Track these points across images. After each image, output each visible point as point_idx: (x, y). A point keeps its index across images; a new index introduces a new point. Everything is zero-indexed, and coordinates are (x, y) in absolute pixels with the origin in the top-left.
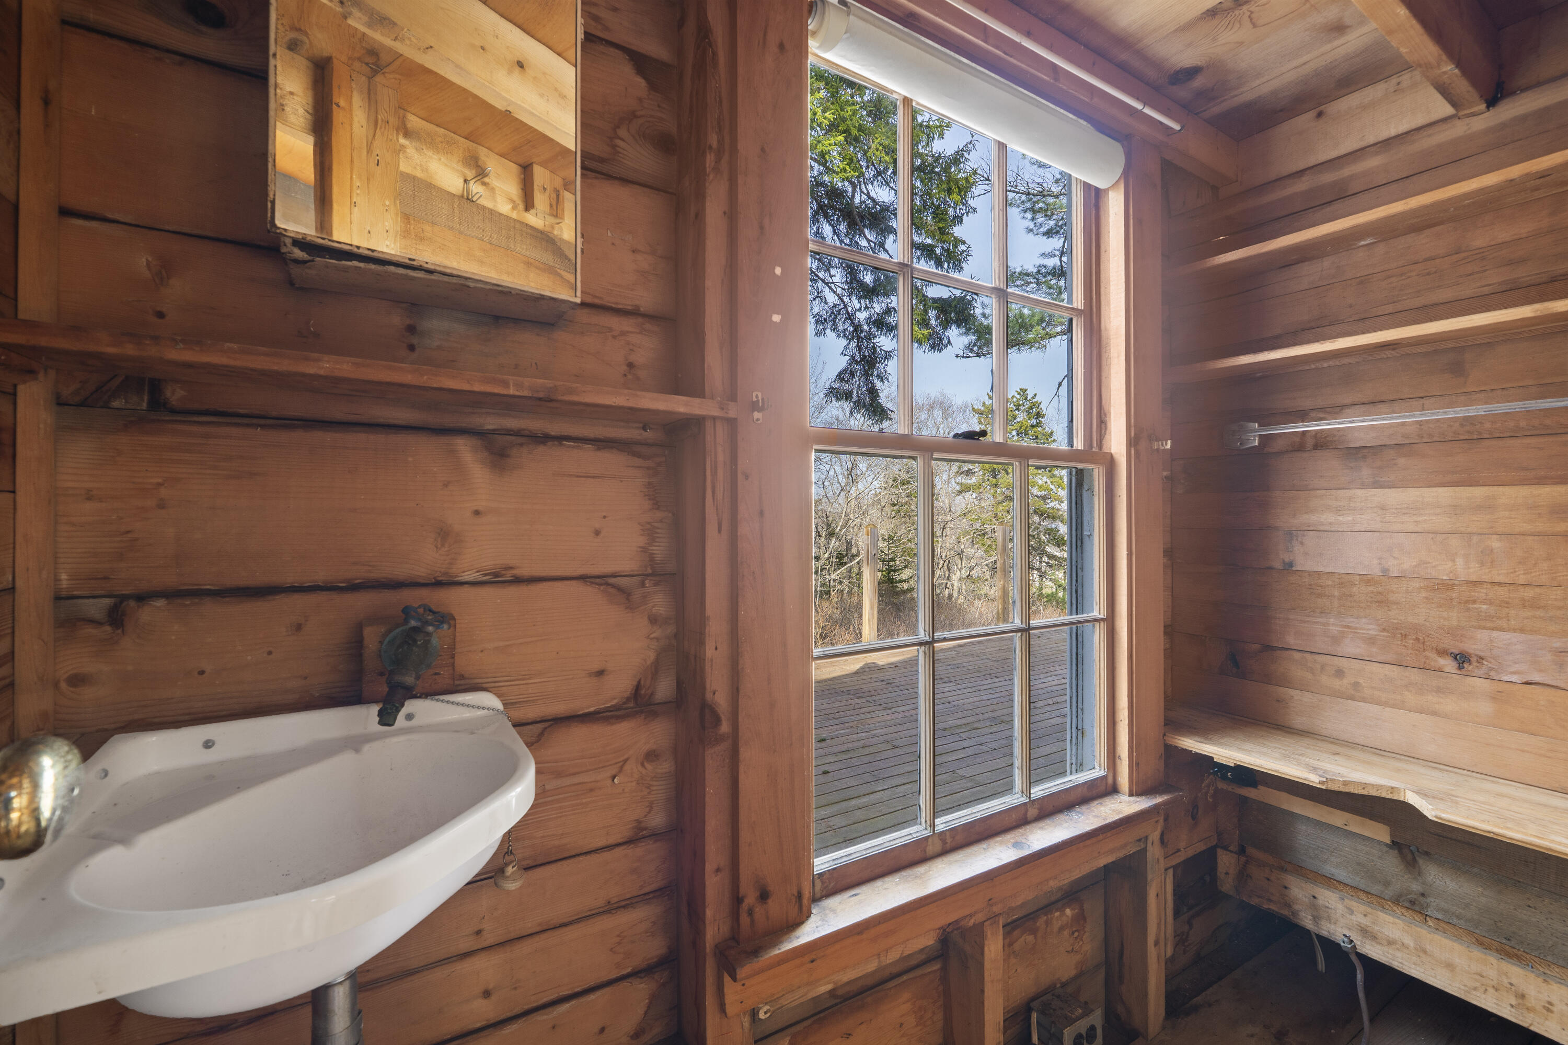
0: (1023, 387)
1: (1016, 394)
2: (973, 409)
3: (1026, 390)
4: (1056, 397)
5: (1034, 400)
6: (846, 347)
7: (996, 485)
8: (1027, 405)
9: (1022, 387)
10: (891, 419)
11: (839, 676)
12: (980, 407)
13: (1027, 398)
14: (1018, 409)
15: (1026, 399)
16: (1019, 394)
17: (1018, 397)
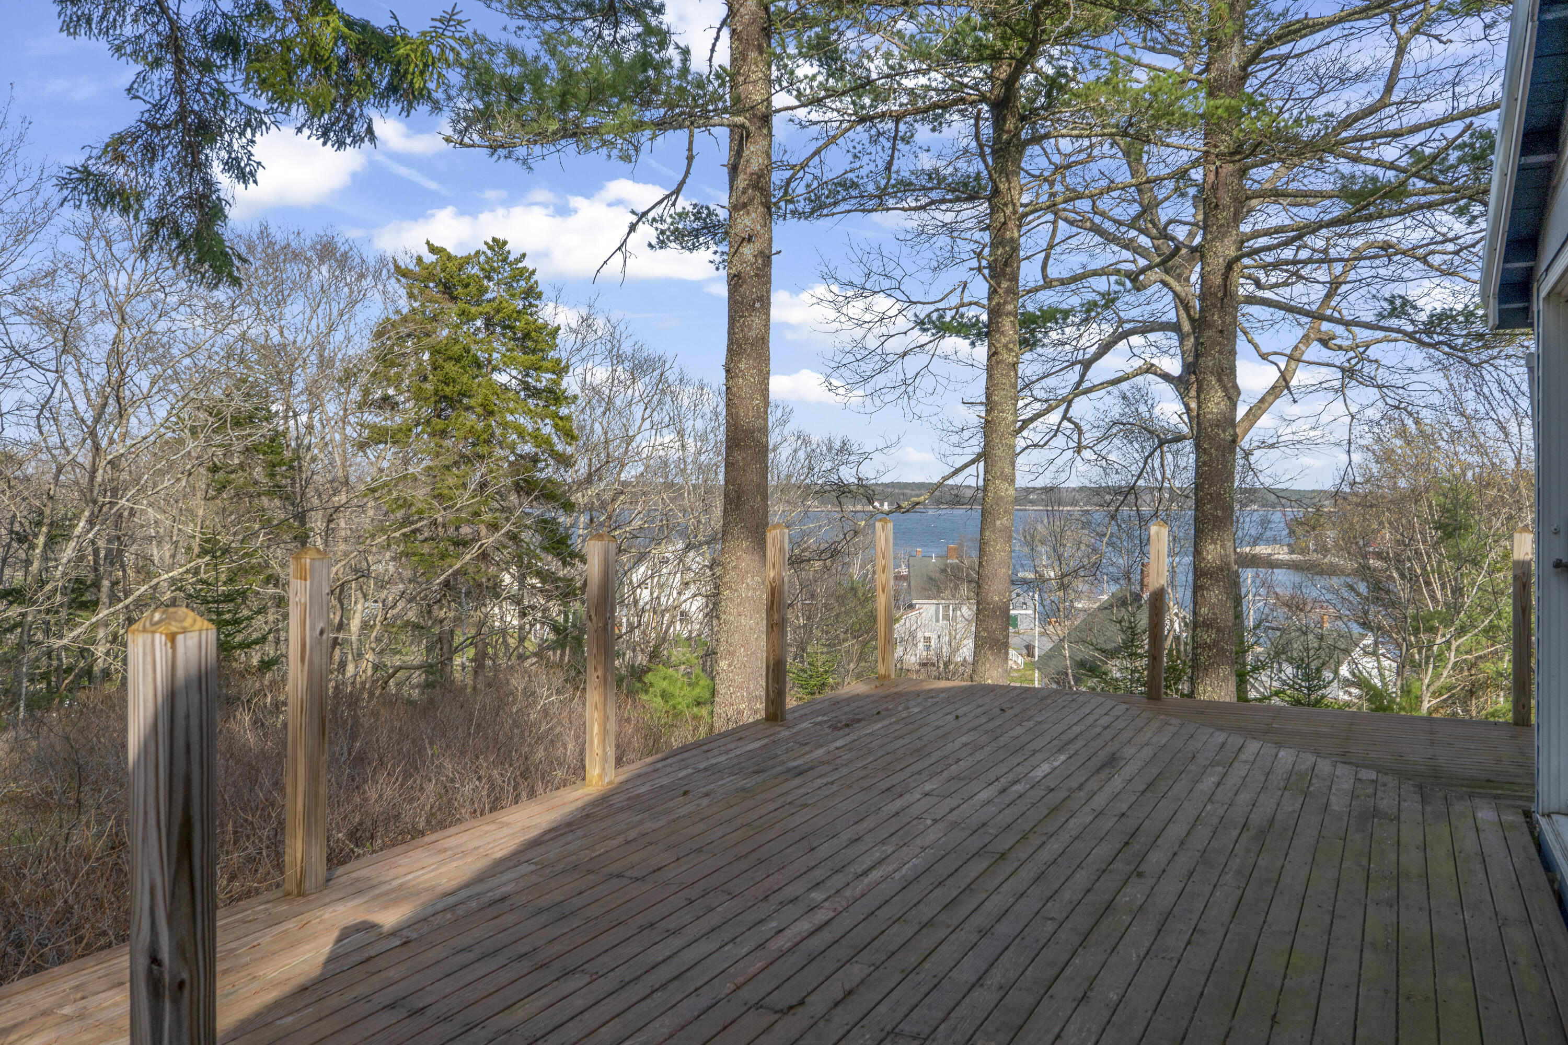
0: (501, 236)
1: (485, 248)
2: (397, 267)
3: (505, 243)
4: (619, 253)
5: (520, 265)
6: (142, 78)
7: (443, 433)
8: (507, 272)
9: (498, 236)
10: (236, 282)
11: (258, 1015)
12: (411, 267)
13: (507, 258)
14: (489, 279)
15: (505, 260)
16: (490, 248)
17: (489, 253)
